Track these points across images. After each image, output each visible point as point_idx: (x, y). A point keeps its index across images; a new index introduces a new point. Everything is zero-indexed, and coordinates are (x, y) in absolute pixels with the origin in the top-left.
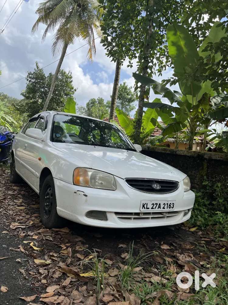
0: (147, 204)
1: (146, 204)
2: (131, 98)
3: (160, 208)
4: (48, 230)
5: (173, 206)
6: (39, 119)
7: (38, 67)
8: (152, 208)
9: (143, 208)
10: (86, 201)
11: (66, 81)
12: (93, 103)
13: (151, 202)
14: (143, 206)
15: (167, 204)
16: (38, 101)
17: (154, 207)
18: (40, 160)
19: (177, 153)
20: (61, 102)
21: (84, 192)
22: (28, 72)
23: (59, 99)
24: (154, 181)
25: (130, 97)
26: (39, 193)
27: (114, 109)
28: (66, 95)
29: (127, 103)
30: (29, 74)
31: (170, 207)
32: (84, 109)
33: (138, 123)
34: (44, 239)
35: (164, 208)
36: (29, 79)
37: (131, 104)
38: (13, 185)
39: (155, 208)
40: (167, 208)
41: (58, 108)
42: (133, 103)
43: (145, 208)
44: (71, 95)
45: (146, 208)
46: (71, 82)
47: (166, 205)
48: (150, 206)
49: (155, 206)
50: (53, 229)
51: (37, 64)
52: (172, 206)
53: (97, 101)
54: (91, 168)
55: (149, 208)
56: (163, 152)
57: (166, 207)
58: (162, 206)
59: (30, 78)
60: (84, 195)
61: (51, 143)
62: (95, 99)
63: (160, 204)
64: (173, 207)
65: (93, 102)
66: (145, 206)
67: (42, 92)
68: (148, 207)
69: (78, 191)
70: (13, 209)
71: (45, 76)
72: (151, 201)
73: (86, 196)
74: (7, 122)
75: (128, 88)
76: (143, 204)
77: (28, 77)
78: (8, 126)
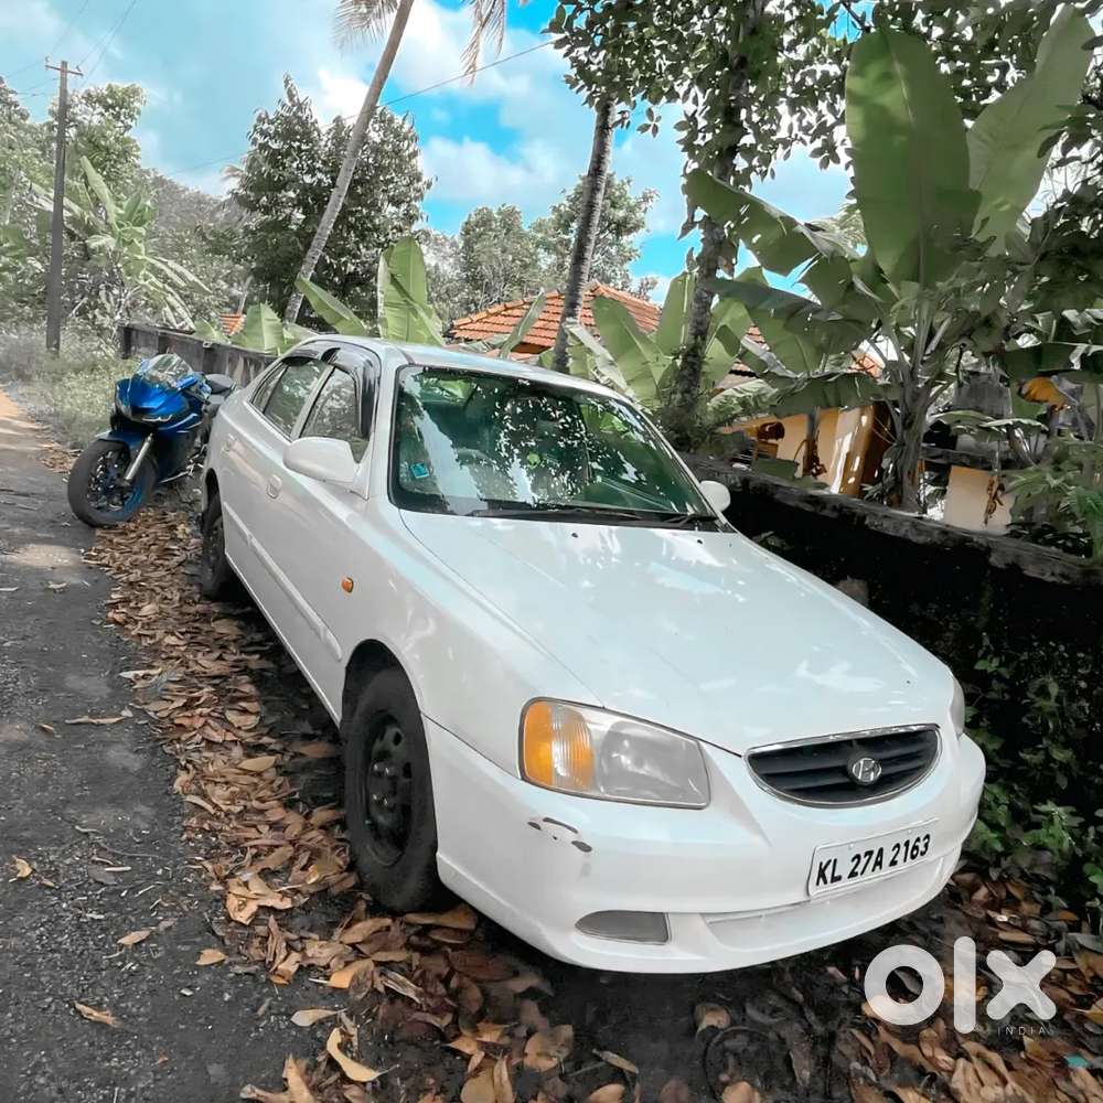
0: (835, 861)
1: (831, 866)
2: (625, 218)
3: (881, 868)
4: (388, 921)
5: (926, 845)
6: (331, 368)
7: (291, 96)
8: (853, 874)
9: (818, 883)
10: (586, 871)
11: (397, 152)
12: (484, 224)
13: (850, 849)
14: (822, 874)
15: (907, 844)
16: (289, 218)
17: (859, 870)
18: (350, 591)
19: (867, 522)
20: (376, 229)
21: (576, 832)
22: (258, 113)
23: (368, 216)
24: (855, 743)
25: (621, 214)
26: (342, 721)
27: (581, 280)
28: (396, 202)
29: (610, 237)
30: (260, 120)
31: (915, 852)
32: (454, 244)
33: (690, 359)
34: (381, 989)
35: (893, 863)
36: (261, 140)
37: (625, 239)
38: (215, 608)
39: (863, 873)
40: (905, 861)
41: (363, 251)
42: (631, 237)
43: (825, 882)
44: (413, 203)
45: (829, 880)
46: (415, 154)
47: (903, 849)
48: (845, 868)
49: (864, 860)
50: (412, 918)
51: (287, 82)
52: (922, 846)
53: (496, 216)
54: (603, 709)
55: (839, 878)
56: (808, 508)
57: (900, 856)
58: (888, 857)
59: (264, 133)
60: (574, 843)
62: (490, 212)
63: (880, 852)
64: (924, 849)
65: (485, 220)
66: (828, 873)
67: (307, 189)
68: (836, 874)
69: (547, 820)
70: (230, 778)
71: (316, 129)
72: (850, 845)
73: (585, 848)
74: (173, 285)
75: (617, 181)
76: (821, 864)
77: (255, 130)
78: (176, 304)
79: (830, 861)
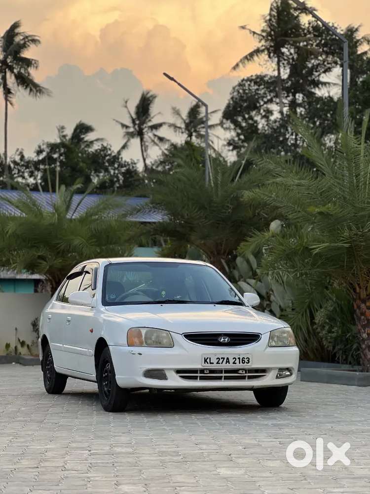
1: (209, 359)
3: (229, 363)
5: (248, 361)
6: (84, 273)
8: (218, 363)
9: (206, 363)
14: (206, 361)
15: (239, 358)
17: (220, 362)
31: (243, 362)
35: (234, 363)
39: (222, 363)
40: (240, 363)
43: (208, 363)
48: (214, 360)
49: (221, 360)
52: (246, 360)
54: (145, 327)
55: (213, 363)
57: (237, 361)
58: (231, 361)
61: (103, 308)
63: (228, 359)
66: (208, 360)
68: (211, 362)
72: (215, 355)
76: (205, 358)
79: (208, 358)
